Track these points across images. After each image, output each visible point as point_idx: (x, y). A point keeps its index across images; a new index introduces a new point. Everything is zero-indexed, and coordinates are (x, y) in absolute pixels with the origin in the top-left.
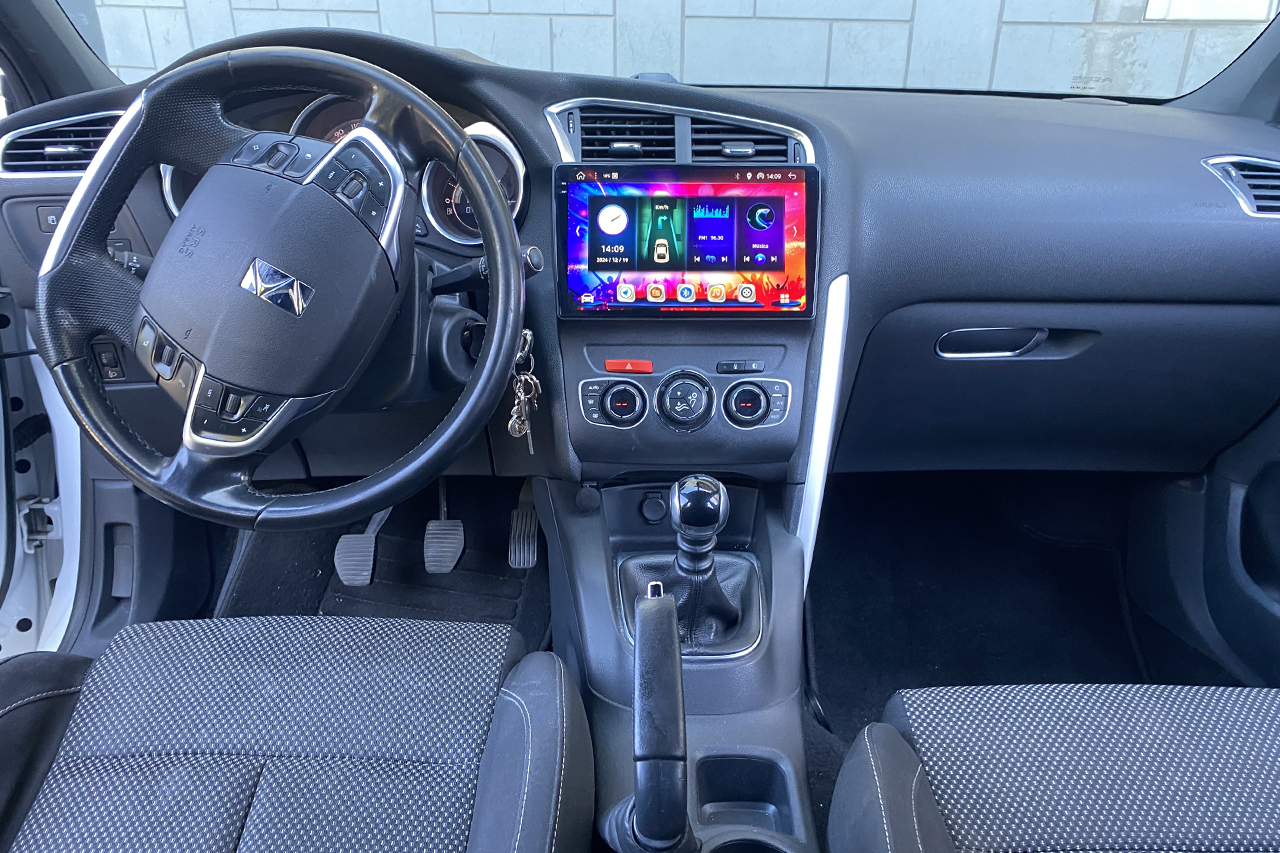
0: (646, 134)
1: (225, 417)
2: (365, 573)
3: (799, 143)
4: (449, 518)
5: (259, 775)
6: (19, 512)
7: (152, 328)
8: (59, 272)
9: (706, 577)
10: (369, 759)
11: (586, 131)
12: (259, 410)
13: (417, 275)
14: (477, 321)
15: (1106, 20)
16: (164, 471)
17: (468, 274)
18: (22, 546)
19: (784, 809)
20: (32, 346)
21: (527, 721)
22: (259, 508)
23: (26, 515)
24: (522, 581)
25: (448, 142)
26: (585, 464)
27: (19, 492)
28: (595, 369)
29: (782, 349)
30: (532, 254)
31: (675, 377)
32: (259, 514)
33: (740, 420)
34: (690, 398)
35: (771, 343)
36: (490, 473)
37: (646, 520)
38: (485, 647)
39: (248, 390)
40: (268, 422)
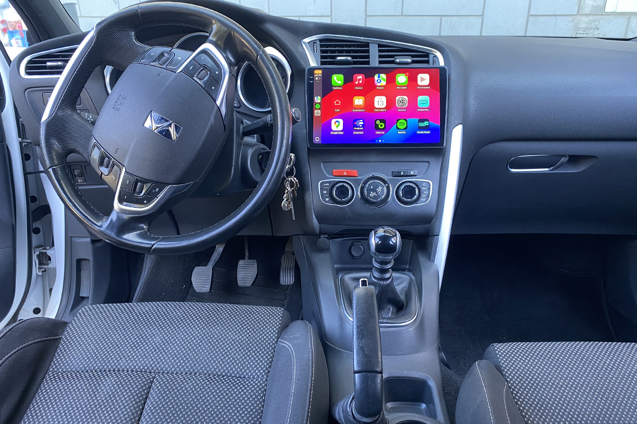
0: (354, 53)
1: (135, 195)
2: (207, 286)
3: (435, 56)
4: (249, 259)
5: (152, 382)
6: (34, 253)
7: (99, 149)
8: (51, 120)
9: (388, 282)
10: (209, 375)
11: (322, 51)
12: (153, 191)
13: (235, 125)
14: (265, 150)
15: (584, 13)
16: (104, 223)
17: (260, 125)
18: (35, 271)
19: (431, 406)
20: (41, 169)
21: (293, 355)
22: (153, 243)
23: (37, 255)
24: (287, 291)
25: (253, 51)
26: (322, 225)
27: (34, 243)
28: (327, 175)
29: (427, 163)
30: (294, 111)
31: (369, 179)
32: (153, 246)
33: (405, 202)
34: (378, 189)
35: (421, 160)
36: (271, 235)
37: (353, 256)
38: (270, 318)
39: (148, 180)
40: (158, 198)
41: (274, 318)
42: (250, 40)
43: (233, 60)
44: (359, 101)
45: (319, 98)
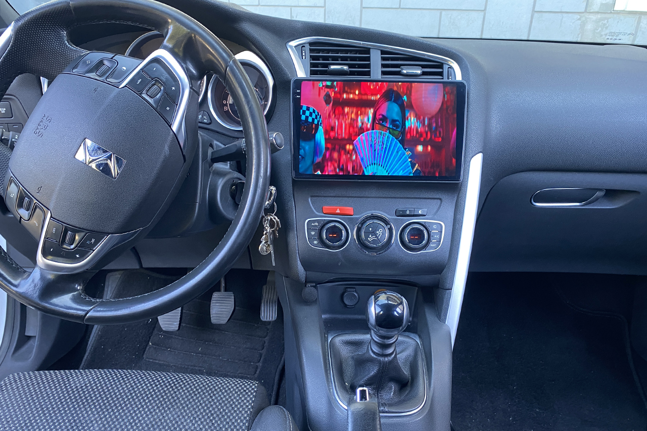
0: (351, 61)
1: (65, 246)
2: (175, 324)
3: (451, 67)
4: (225, 291)
7: (16, 185)
11: (313, 58)
12: (88, 243)
13: (201, 150)
14: (241, 180)
15: (592, 11)
16: (23, 282)
17: (234, 150)
22: (88, 308)
24: (268, 327)
25: (220, 60)
26: (308, 273)
28: (317, 213)
29: (439, 201)
30: (275, 137)
31: (368, 218)
32: (88, 312)
33: (411, 248)
34: (378, 232)
35: (431, 197)
36: (250, 268)
37: (346, 305)
38: (241, 398)
39: (81, 228)
40: (94, 250)
41: (246, 399)
42: (215, 44)
43: (194, 72)
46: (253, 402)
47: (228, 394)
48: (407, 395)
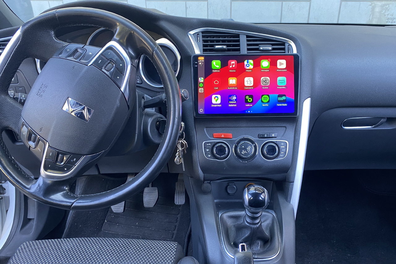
0: (228, 42)
1: (58, 164)
2: (122, 208)
3: (290, 45)
4: (152, 187)
7: (26, 127)
9: (257, 226)
11: (204, 41)
12: (72, 161)
13: (137, 101)
14: (162, 118)
16: (32, 186)
17: (158, 100)
22: (73, 201)
25: (149, 47)
26: (205, 174)
28: (210, 138)
29: (285, 128)
30: (184, 92)
31: (241, 140)
32: (73, 203)
33: (268, 157)
34: (248, 148)
35: (280, 126)
37: (229, 194)
38: (167, 253)
39: (67, 152)
40: (75, 165)
41: (170, 253)
42: (146, 37)
43: (133, 54)
44: (232, 81)
45: (202, 78)
46: (175, 255)
47: (159, 251)
48: (268, 248)
